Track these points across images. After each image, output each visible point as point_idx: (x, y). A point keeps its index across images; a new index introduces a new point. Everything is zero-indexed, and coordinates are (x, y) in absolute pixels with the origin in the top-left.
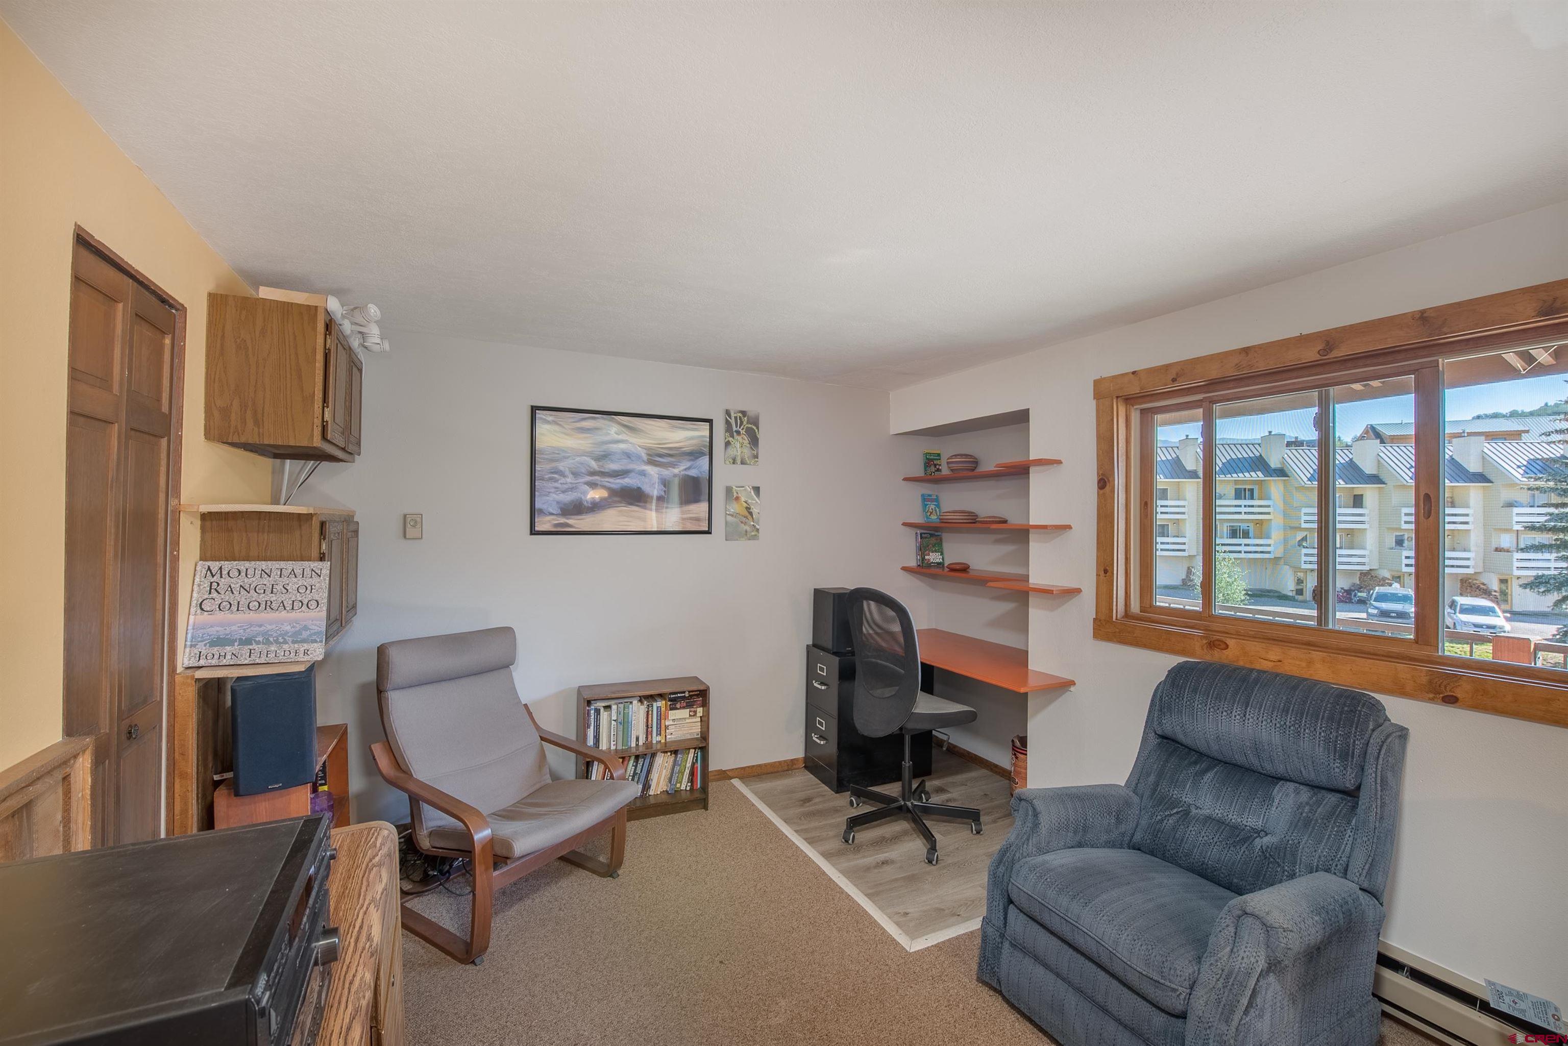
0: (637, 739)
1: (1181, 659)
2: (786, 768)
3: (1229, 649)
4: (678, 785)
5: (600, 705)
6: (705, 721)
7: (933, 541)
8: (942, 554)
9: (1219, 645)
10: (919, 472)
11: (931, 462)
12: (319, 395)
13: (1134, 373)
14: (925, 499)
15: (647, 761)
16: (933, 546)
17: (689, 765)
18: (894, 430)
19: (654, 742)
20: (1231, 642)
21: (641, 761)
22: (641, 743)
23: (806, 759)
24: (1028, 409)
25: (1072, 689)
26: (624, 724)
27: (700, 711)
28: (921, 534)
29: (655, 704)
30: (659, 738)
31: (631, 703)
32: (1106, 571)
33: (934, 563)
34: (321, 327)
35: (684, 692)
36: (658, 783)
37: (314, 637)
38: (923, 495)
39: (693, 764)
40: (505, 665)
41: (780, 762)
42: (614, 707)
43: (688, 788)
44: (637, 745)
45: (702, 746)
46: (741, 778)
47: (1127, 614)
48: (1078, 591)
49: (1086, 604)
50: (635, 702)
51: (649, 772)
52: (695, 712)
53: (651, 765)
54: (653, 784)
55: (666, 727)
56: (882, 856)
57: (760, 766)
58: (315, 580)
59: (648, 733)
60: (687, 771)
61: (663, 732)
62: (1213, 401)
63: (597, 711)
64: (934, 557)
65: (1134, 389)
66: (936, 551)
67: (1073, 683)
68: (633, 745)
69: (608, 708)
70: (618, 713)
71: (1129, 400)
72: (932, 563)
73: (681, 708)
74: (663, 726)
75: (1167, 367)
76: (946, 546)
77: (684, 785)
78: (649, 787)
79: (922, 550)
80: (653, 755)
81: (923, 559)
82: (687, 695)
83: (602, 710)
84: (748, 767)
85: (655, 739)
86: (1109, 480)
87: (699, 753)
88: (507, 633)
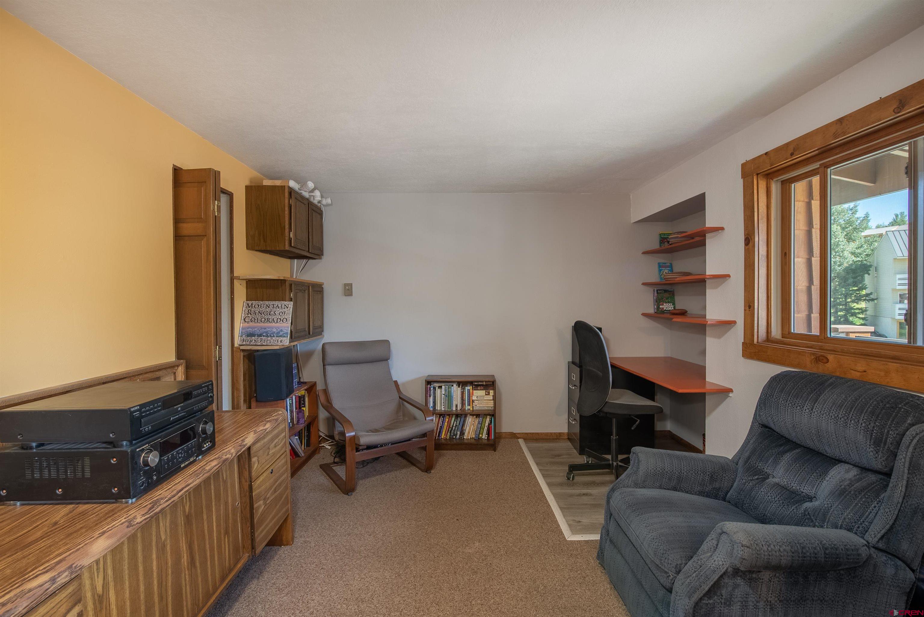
0: (457, 406)
2: (556, 437)
3: (829, 363)
4: (481, 435)
5: (437, 385)
6: (494, 399)
7: (666, 295)
8: (674, 304)
9: (823, 360)
10: (656, 245)
11: (663, 239)
12: (287, 226)
13: (766, 154)
14: (661, 266)
15: (462, 419)
16: (667, 299)
17: (487, 424)
18: (633, 221)
19: (467, 409)
20: (831, 357)
21: (459, 419)
22: (459, 409)
23: (568, 434)
24: (705, 193)
25: (731, 395)
26: (449, 397)
27: (492, 393)
28: (657, 291)
29: (466, 388)
30: (469, 407)
31: (453, 386)
32: (750, 307)
33: (667, 310)
34: (287, 194)
35: (483, 382)
36: (469, 433)
37: (285, 335)
38: (659, 263)
39: (489, 425)
40: (385, 359)
41: (551, 433)
42: (443, 387)
43: (486, 438)
44: (456, 409)
45: (493, 414)
46: (525, 439)
47: (768, 338)
48: (734, 322)
49: (738, 333)
50: (455, 385)
51: (463, 425)
52: (489, 393)
53: (464, 421)
54: (466, 434)
55: (473, 401)
56: (585, 491)
57: (538, 434)
58: (286, 310)
59: (463, 404)
60: (486, 428)
61: (471, 404)
62: (827, 166)
63: (434, 388)
64: (667, 307)
65: (767, 167)
66: (669, 302)
67: (731, 390)
68: (454, 409)
69: (440, 387)
70: (446, 390)
71: (769, 176)
72: (665, 310)
73: (480, 390)
74: (471, 401)
75: (787, 145)
76: (677, 299)
77: (484, 436)
78: (464, 434)
79: (658, 301)
80: (466, 416)
81: (658, 307)
82: (484, 383)
83: (437, 388)
84: (530, 433)
85: (467, 407)
86: (751, 239)
87: (493, 419)
88: (386, 343)
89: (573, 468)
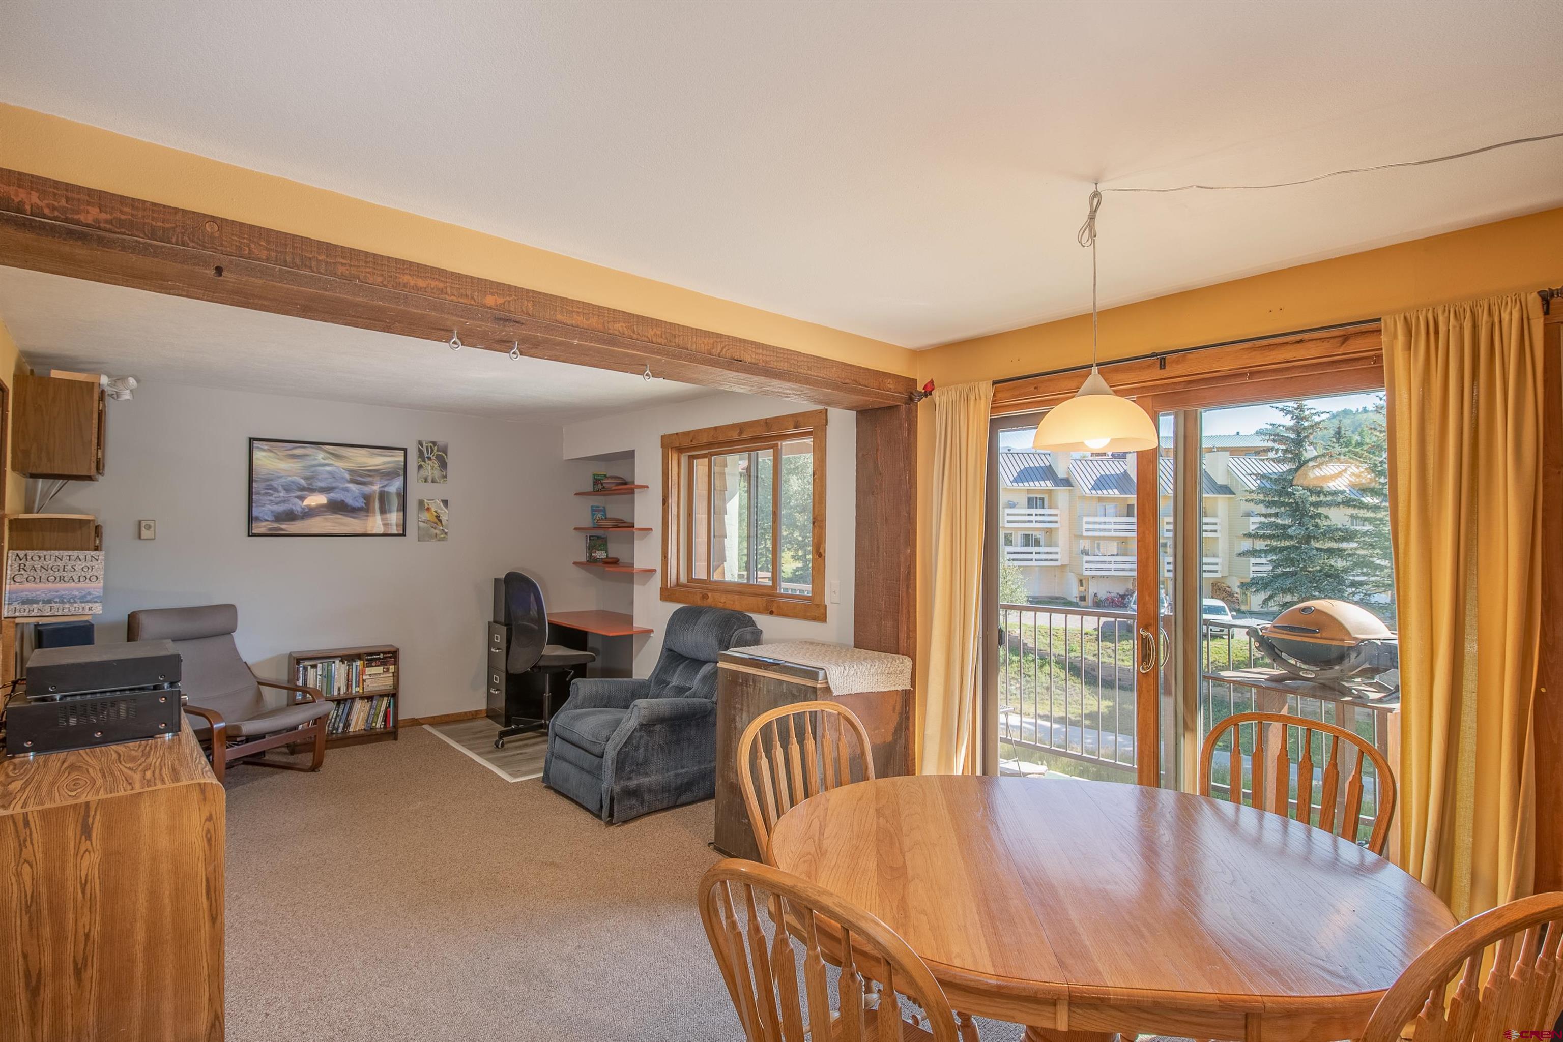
0: (339, 689)
1: (679, 606)
2: (471, 717)
3: (709, 598)
4: (374, 724)
5: (307, 663)
6: (396, 675)
7: (599, 541)
8: (606, 552)
10: (589, 487)
11: (597, 481)
12: (95, 441)
13: (677, 434)
14: (594, 510)
15: (348, 706)
16: (599, 546)
17: (383, 709)
18: (566, 457)
19: (354, 692)
20: (710, 594)
21: (342, 706)
22: (342, 692)
23: (487, 711)
24: (634, 451)
25: (652, 635)
26: (328, 677)
27: (392, 668)
28: (589, 537)
29: (354, 663)
30: (358, 689)
31: (334, 662)
32: (665, 557)
33: (600, 559)
34: (96, 396)
35: (378, 654)
36: (357, 723)
37: (95, 600)
38: (592, 507)
39: (387, 708)
40: (228, 632)
41: (465, 713)
42: (319, 665)
43: (382, 726)
44: (339, 694)
45: (393, 695)
46: (431, 725)
47: (678, 584)
48: (655, 570)
49: (657, 580)
50: (337, 662)
51: (349, 713)
52: (388, 669)
53: (351, 708)
54: (352, 725)
55: (364, 681)
57: (448, 715)
58: (94, 563)
59: (348, 685)
60: (382, 714)
61: (361, 685)
62: (712, 454)
63: (305, 669)
64: (600, 554)
66: (601, 550)
67: (652, 631)
68: (336, 693)
69: (314, 666)
70: (323, 669)
71: (680, 450)
72: (598, 559)
73: (376, 666)
74: (361, 680)
75: (689, 433)
76: (610, 546)
77: (379, 724)
78: (349, 725)
79: (591, 548)
80: (353, 699)
81: (591, 555)
82: (381, 656)
83: (309, 667)
84: (438, 716)
85: (355, 689)
86: (667, 500)
87: (392, 701)
88: (230, 609)
89: (502, 735)
